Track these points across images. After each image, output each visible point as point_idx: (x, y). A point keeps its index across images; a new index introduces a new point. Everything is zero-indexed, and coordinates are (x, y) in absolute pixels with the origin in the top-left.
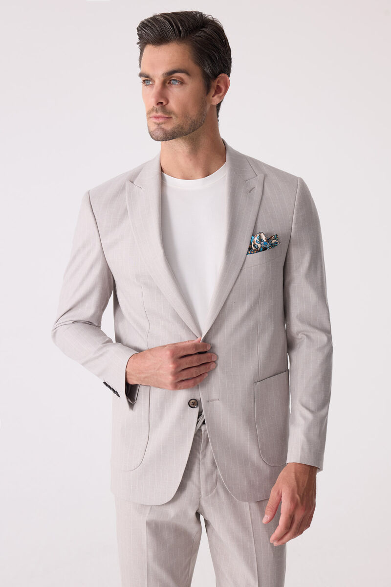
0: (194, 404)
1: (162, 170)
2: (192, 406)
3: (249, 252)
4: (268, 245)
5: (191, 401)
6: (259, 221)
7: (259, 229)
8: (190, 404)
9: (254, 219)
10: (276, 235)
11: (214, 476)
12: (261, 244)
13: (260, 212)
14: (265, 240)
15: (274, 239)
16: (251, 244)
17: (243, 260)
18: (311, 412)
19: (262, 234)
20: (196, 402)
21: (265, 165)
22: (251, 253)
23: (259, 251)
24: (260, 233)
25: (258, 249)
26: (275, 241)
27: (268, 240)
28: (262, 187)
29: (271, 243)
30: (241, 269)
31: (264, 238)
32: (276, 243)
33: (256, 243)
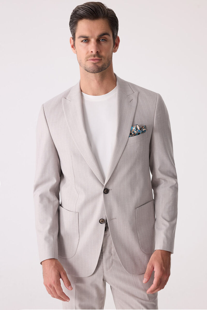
0: (102, 221)
1: (81, 91)
2: (101, 222)
3: (130, 136)
4: (141, 132)
5: (101, 220)
6: (135, 118)
7: (136, 123)
8: (100, 221)
9: (133, 117)
10: (145, 126)
11: (111, 259)
12: (137, 131)
13: (136, 113)
14: (139, 129)
15: (144, 128)
16: (131, 131)
17: (127, 140)
18: (168, 221)
19: (137, 126)
20: (103, 221)
21: (139, 87)
22: (131, 136)
23: (136, 135)
24: (136, 125)
25: (135, 134)
26: (145, 129)
27: (141, 129)
28: (137, 99)
29: (142, 130)
30: (126, 145)
31: (138, 128)
32: (145, 130)
33: (134, 131)
